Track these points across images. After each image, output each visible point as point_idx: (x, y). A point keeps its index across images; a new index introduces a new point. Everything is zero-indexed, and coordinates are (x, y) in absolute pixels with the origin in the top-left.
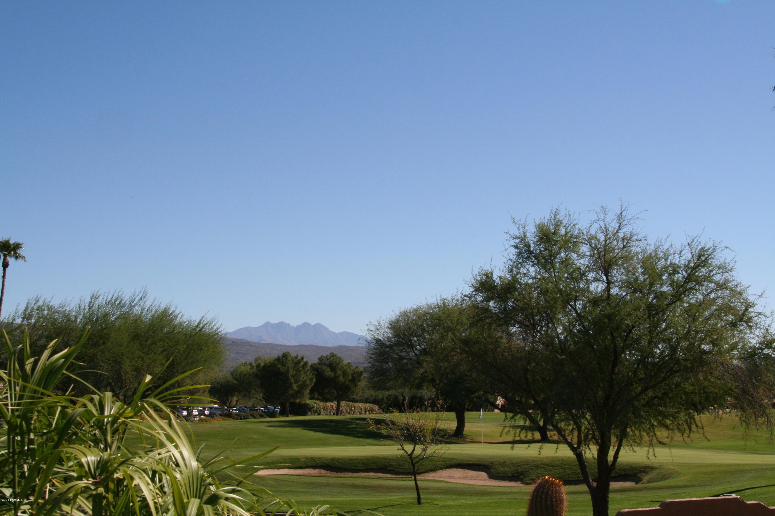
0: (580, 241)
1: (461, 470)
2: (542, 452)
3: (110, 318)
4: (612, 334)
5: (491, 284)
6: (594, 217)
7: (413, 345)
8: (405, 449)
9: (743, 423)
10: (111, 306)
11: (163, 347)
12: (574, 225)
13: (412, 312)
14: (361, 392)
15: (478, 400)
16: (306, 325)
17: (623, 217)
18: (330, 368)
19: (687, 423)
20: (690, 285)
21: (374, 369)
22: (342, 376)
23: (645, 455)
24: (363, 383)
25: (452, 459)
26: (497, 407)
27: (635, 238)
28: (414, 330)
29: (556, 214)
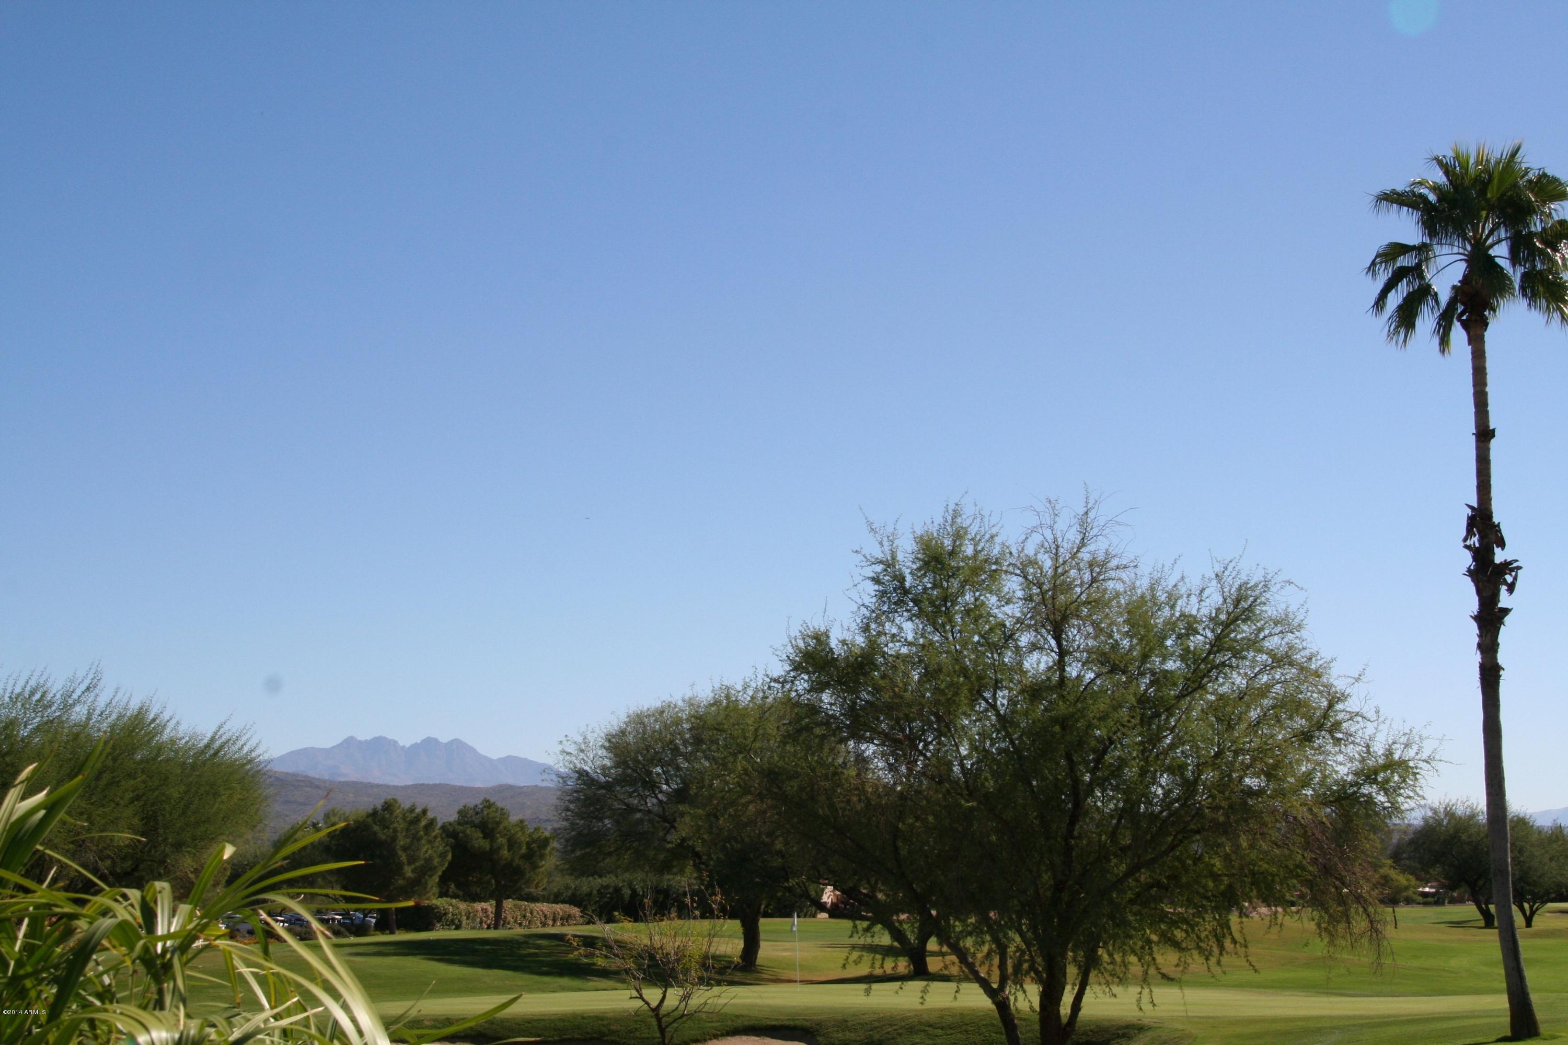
0: (1004, 568)
1: (756, 1038)
2: (928, 998)
3: (18, 732)
4: (1069, 757)
5: (827, 656)
6: (1034, 521)
7: (655, 782)
8: (644, 996)
9: (1323, 934)
10: (23, 705)
11: (133, 791)
12: (992, 537)
13: (653, 715)
14: (545, 881)
15: (787, 894)
16: (430, 744)
17: (1089, 520)
18: (482, 832)
19: (1216, 936)
20: (1219, 659)
21: (573, 833)
22: (506, 847)
23: (1134, 1001)
24: (550, 861)
25: (737, 1016)
26: (822, 907)
27: (1114, 563)
28: (656, 753)
29: (956, 514)
